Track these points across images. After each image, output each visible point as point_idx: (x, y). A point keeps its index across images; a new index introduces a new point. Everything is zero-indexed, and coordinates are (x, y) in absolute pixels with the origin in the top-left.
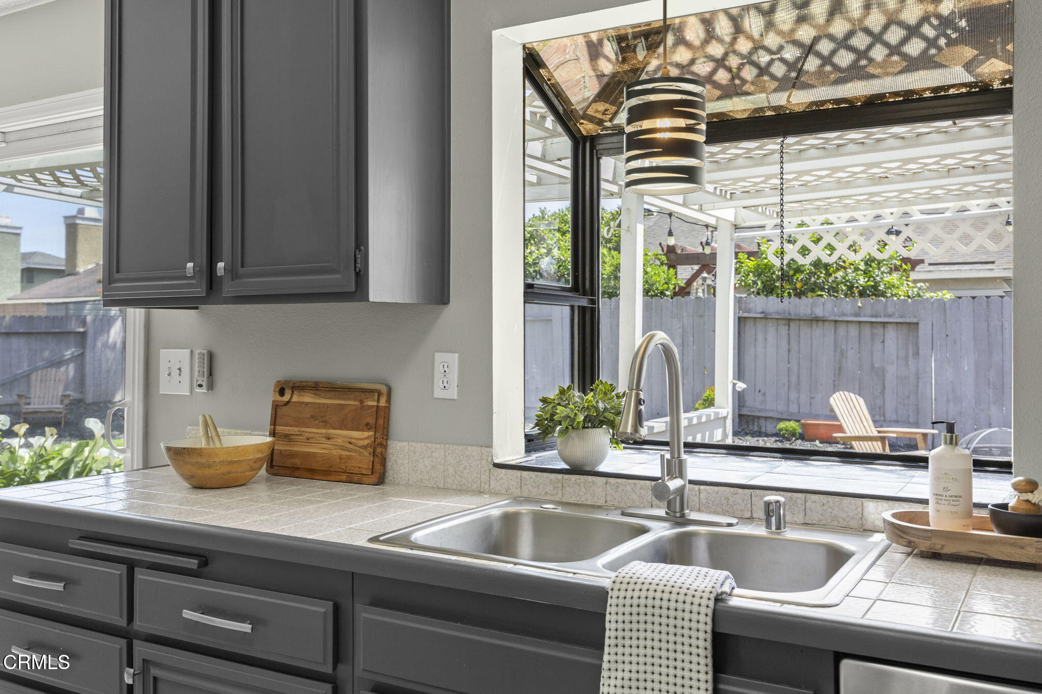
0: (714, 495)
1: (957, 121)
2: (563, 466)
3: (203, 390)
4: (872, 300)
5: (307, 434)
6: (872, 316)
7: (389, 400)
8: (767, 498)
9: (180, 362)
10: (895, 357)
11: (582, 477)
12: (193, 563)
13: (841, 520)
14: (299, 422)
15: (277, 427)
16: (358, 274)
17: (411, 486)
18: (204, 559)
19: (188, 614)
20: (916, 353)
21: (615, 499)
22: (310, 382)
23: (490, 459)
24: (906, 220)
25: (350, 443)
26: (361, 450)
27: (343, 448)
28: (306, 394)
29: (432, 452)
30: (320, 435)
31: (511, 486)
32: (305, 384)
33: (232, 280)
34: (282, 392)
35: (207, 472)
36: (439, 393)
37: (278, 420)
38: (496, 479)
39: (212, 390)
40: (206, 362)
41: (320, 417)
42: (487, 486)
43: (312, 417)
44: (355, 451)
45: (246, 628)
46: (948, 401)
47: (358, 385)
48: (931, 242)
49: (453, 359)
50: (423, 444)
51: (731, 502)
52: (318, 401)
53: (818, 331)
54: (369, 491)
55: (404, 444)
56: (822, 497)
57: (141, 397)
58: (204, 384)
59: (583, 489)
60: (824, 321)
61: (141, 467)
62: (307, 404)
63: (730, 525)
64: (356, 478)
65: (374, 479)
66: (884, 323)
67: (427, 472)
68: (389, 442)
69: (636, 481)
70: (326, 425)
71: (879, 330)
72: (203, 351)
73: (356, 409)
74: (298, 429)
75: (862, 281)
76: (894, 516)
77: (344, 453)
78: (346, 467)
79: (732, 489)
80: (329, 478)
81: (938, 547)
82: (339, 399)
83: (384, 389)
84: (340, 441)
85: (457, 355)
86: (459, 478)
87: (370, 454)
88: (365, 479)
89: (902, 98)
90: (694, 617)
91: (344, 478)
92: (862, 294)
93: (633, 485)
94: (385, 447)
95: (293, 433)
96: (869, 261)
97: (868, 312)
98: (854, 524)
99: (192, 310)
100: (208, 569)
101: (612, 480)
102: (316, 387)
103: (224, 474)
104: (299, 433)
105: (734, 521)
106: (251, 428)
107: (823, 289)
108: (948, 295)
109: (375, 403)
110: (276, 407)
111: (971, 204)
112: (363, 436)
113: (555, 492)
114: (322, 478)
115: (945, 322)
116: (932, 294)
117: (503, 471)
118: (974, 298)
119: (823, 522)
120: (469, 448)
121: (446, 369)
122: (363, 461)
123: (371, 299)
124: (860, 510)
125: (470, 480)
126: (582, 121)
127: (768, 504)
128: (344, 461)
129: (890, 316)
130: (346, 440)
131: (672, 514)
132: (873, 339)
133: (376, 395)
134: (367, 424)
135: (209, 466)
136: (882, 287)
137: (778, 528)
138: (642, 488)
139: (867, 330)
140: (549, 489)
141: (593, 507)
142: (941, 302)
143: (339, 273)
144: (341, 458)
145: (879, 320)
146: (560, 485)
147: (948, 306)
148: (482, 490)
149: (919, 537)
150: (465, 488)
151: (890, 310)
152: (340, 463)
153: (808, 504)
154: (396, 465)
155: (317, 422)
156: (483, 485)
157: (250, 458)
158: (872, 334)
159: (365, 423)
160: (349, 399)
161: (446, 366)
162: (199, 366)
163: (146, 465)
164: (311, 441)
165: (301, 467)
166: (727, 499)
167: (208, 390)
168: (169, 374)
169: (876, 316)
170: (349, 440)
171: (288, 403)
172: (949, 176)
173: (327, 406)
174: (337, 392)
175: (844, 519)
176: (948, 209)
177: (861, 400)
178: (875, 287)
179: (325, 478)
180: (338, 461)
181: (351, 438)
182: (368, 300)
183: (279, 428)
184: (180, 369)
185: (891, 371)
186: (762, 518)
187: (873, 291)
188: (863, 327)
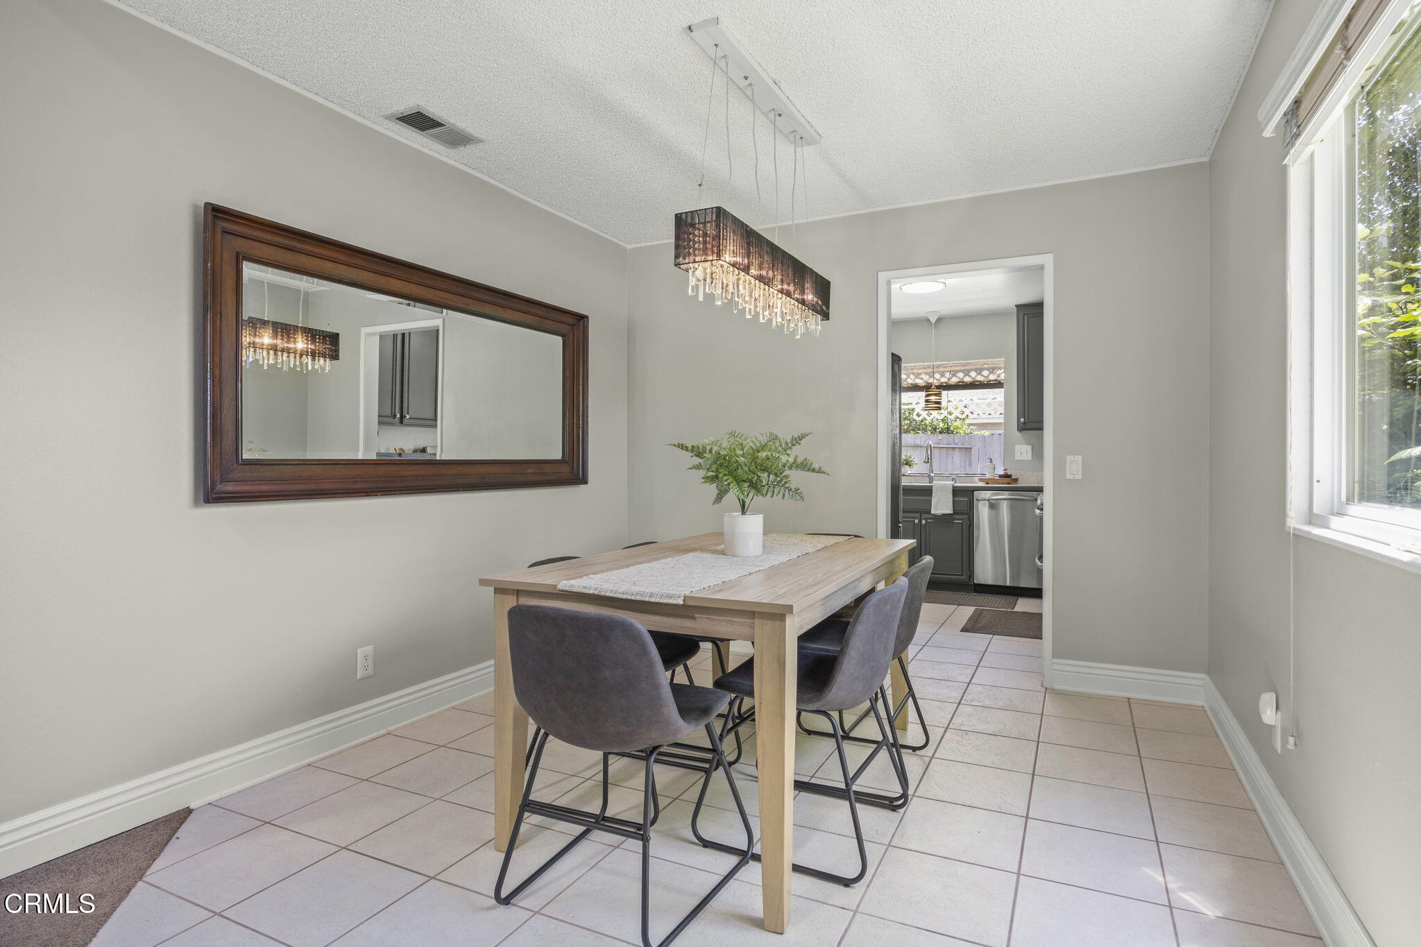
4: (945, 435)
20: (970, 464)
53: (918, 452)
60: (921, 447)
66: (953, 447)
71: (951, 452)
75: (941, 425)
90: (949, 488)
92: (941, 432)
97: (945, 442)
107: (919, 429)
108: (986, 433)
115: (985, 447)
116: (978, 433)
129: (956, 444)
132: (947, 456)
136: (952, 429)
139: (944, 451)
142: (983, 436)
147: (986, 437)
151: (957, 440)
169: (949, 444)
178: (948, 428)
187: (948, 430)
188: (942, 449)
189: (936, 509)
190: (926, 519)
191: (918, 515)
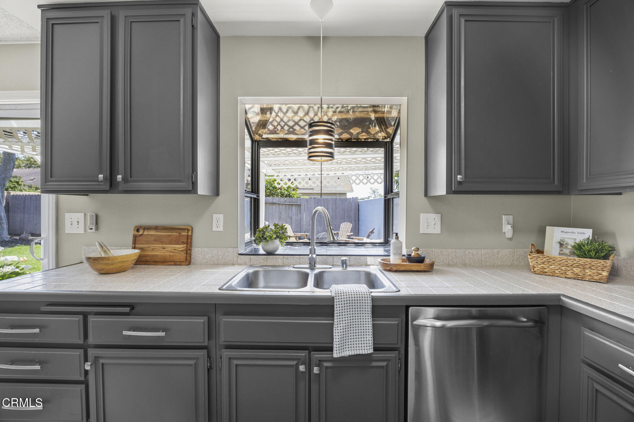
0: (322, 259)
1: (369, 149)
2: (265, 253)
3: (94, 230)
4: (289, 198)
5: (152, 247)
6: (289, 203)
7: (192, 233)
8: (342, 259)
9: (78, 219)
10: (295, 214)
11: (274, 256)
12: (127, 310)
13: (360, 263)
14: (148, 242)
15: (136, 245)
16: (193, 183)
17: (202, 264)
18: (132, 307)
19: (125, 333)
20: (300, 213)
21: (287, 263)
22: (153, 226)
23: (237, 252)
24: (314, 176)
25: (175, 250)
26: (180, 252)
27: (171, 252)
28: (151, 231)
29: (212, 251)
30: (160, 247)
31: (246, 261)
32: (151, 227)
33: (125, 183)
34: (138, 231)
35: (111, 267)
36: (215, 229)
37: (137, 242)
38: (240, 259)
39: (97, 231)
40: (94, 218)
41: (158, 240)
42: (236, 262)
43: (155, 240)
44: (177, 253)
45: (162, 334)
46: (308, 225)
47: (177, 227)
48: (313, 183)
49: (221, 217)
50: (208, 248)
51: (327, 261)
52: (157, 234)
53: (274, 207)
54: (184, 268)
55: (199, 249)
56: (354, 257)
57: (54, 235)
58: (94, 228)
59: (275, 260)
61: (55, 268)
62: (152, 235)
63: (330, 268)
64: (178, 263)
65: (187, 263)
66: (292, 205)
67: (210, 259)
68: (192, 248)
69: (294, 256)
70: (162, 243)
71: (291, 206)
72: (92, 214)
73: (177, 236)
74: (148, 245)
75: (286, 193)
76: (381, 260)
77: (171, 254)
78: (173, 259)
79: (327, 256)
80: (164, 264)
81: (399, 269)
82: (168, 232)
83: (190, 228)
84: (169, 249)
85: (223, 215)
86: (224, 260)
87: (185, 253)
88: (182, 263)
89: (356, 140)
90: (366, 301)
91: (172, 263)
92: (286, 196)
93: (293, 258)
94: (190, 250)
95: (145, 247)
96: (289, 187)
97: (288, 201)
98: (364, 264)
99: (85, 196)
100: (134, 311)
101: (285, 257)
102: (156, 228)
103: (119, 267)
104: (148, 247)
105: (331, 266)
106: (124, 246)
108: (307, 197)
109: (186, 234)
110: (135, 237)
111: (330, 173)
112: (181, 247)
113: (264, 262)
114: (161, 264)
115: (308, 205)
116: (304, 197)
117: (243, 256)
118: (314, 198)
119: (355, 264)
120: (228, 249)
121: (218, 220)
122: (182, 256)
123: (198, 194)
124: (365, 260)
125: (229, 260)
126: (256, 135)
127: (342, 261)
128: (172, 257)
129: (293, 203)
130: (173, 248)
131: (311, 266)
132: (289, 209)
133: (187, 231)
134: (183, 242)
135: (113, 264)
136: (291, 195)
137: (346, 267)
138: (296, 258)
139: (287, 206)
140: (262, 261)
141: (279, 266)
142: (306, 199)
143: (184, 182)
144: (170, 256)
145: (291, 204)
146: (266, 259)
147: (308, 200)
148: (234, 263)
149: (394, 266)
150: (226, 263)
151: (294, 201)
152: (170, 258)
153: (351, 259)
154: (195, 257)
155: (157, 242)
156: (234, 262)
157: (132, 259)
158: (289, 207)
159: (182, 242)
160: (173, 232)
161: (218, 219)
162: (90, 221)
163: (58, 266)
164: (154, 250)
165: (150, 260)
166: (326, 260)
167: (96, 231)
168: (72, 224)
170: (174, 249)
171: (142, 235)
172: (331, 165)
173: (163, 236)
174: (167, 230)
175: (361, 263)
176: (325, 174)
177: (290, 226)
179: (163, 264)
180: (169, 257)
181: (175, 248)
182: (197, 194)
183: (137, 246)
184: (78, 222)
185: (294, 217)
186: (340, 265)
187: (289, 196)
188: (286, 205)
189: (341, 349)
190: (319, 365)
191: (303, 354)
